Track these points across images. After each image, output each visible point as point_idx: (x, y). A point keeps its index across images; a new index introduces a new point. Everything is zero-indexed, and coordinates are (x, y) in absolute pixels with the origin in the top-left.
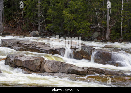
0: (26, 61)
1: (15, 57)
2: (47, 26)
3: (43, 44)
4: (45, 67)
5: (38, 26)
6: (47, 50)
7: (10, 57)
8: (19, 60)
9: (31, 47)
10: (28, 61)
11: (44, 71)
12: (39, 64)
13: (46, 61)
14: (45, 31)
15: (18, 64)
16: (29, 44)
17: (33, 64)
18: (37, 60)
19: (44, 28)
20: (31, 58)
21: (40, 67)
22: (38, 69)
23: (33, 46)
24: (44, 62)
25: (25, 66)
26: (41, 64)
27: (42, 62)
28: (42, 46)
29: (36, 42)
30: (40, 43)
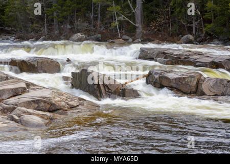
0: (176, 79)
1: (161, 74)
2: (205, 26)
3: (200, 54)
4: (204, 87)
5: (192, 28)
6: (206, 63)
7: (153, 73)
8: (167, 78)
9: (182, 58)
10: (180, 79)
11: (203, 94)
12: (195, 83)
13: (205, 78)
14: (203, 35)
15: (165, 82)
16: (179, 55)
17: (187, 84)
18: (191, 77)
19: (202, 31)
20: (183, 75)
21: (197, 88)
22: (194, 90)
23: (186, 56)
24: (202, 80)
25: (174, 85)
26: (198, 83)
27: (200, 81)
28: (198, 57)
29: (190, 51)
30: (196, 53)
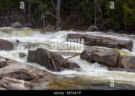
0: (104, 57)
1: (92, 53)
3: (109, 39)
4: (123, 62)
6: (115, 45)
7: (87, 52)
8: (97, 56)
9: (98, 41)
10: (106, 56)
11: (122, 67)
12: (116, 59)
13: (123, 56)
16: (95, 39)
17: (111, 60)
18: (114, 55)
20: (108, 54)
21: (118, 63)
22: (116, 64)
23: (100, 40)
24: (121, 57)
25: (103, 61)
26: (118, 60)
27: (119, 58)
28: (108, 41)
29: (101, 37)
30: (106, 38)
